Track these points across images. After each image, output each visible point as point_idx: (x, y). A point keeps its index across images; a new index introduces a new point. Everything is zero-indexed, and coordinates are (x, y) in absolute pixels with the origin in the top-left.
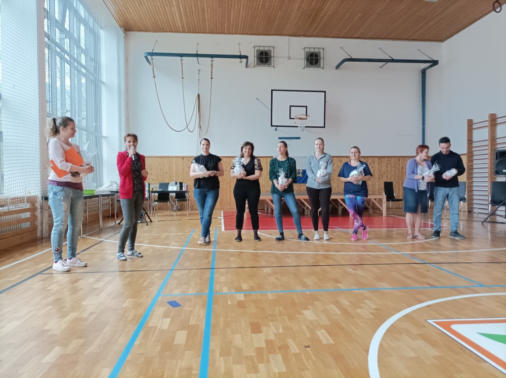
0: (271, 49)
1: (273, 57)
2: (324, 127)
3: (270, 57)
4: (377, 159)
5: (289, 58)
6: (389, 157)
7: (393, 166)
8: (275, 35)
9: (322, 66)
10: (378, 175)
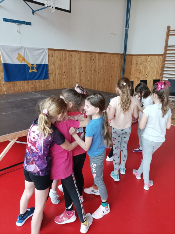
2: (70, 12)
7: (107, 61)
10: (98, 70)
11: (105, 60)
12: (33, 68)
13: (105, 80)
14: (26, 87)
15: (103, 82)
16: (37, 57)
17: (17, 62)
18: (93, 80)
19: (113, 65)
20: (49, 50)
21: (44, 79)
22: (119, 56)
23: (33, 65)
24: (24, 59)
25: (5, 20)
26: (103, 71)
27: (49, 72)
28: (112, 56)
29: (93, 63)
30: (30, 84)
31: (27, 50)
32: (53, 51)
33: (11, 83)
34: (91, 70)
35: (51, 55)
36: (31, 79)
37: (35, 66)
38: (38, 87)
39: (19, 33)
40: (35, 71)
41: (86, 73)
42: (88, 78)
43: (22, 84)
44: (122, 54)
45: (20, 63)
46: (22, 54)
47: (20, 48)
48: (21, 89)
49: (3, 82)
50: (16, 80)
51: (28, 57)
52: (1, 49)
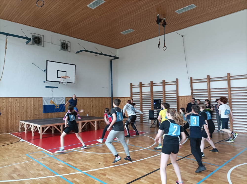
0: (42, 36)
1: (44, 41)
2: (75, 83)
3: (41, 41)
4: (94, 98)
5: (52, 44)
6: (99, 98)
7: (100, 102)
8: (44, 29)
9: (69, 50)
10: (95, 106)
11: (99, 101)
12: (57, 107)
13: (100, 112)
14: (53, 116)
15: (98, 113)
16: (60, 101)
17: (50, 104)
18: (92, 112)
19: (105, 103)
20: (66, 98)
21: (63, 112)
22: (108, 98)
23: (58, 105)
24: (53, 103)
25: (46, 87)
26: (98, 107)
27: (66, 108)
28: (104, 99)
29: (91, 103)
30: (55, 114)
31: (55, 98)
32: (68, 98)
33: (46, 114)
34: (90, 107)
35: (67, 100)
36: (56, 112)
37: (59, 105)
38: (60, 116)
39: (52, 92)
40: (58, 108)
41: (87, 108)
42: (89, 111)
43: (51, 114)
44: (110, 97)
45: (51, 104)
46: (53, 100)
47: (52, 98)
48: (50, 117)
49: (42, 113)
50: (48, 112)
51: (55, 102)
52: (43, 99)
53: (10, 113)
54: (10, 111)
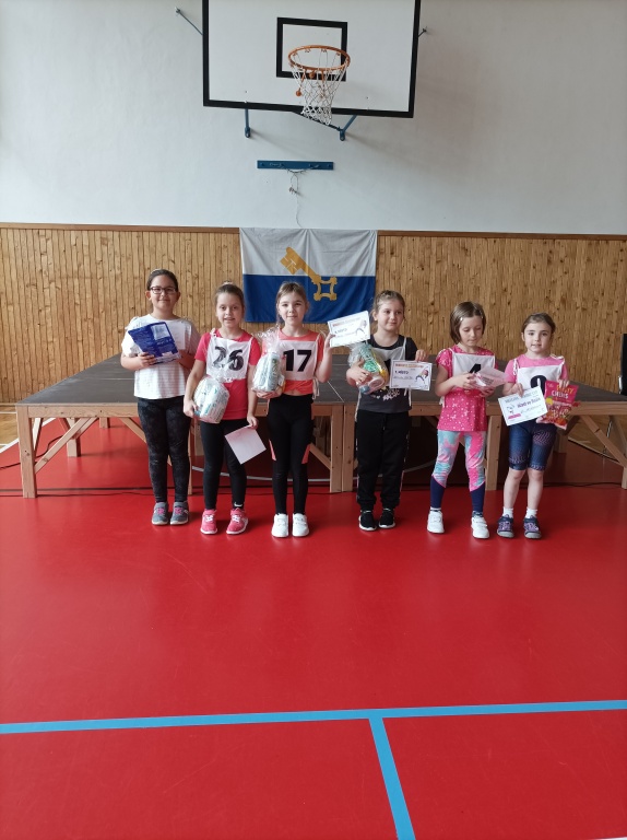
2: (409, 114)
12: (325, 288)
16: (343, 255)
17: (282, 272)
23: (327, 278)
24: (302, 264)
25: (263, 165)
31: (313, 237)
32: (396, 239)
33: (262, 326)
35: (388, 251)
36: (317, 320)
37: (333, 282)
39: (295, 195)
40: (331, 295)
45: (289, 274)
46: (298, 248)
47: (295, 234)
50: (274, 320)
51: (314, 258)
52: (244, 238)
53: (78, 308)
54: (77, 296)
